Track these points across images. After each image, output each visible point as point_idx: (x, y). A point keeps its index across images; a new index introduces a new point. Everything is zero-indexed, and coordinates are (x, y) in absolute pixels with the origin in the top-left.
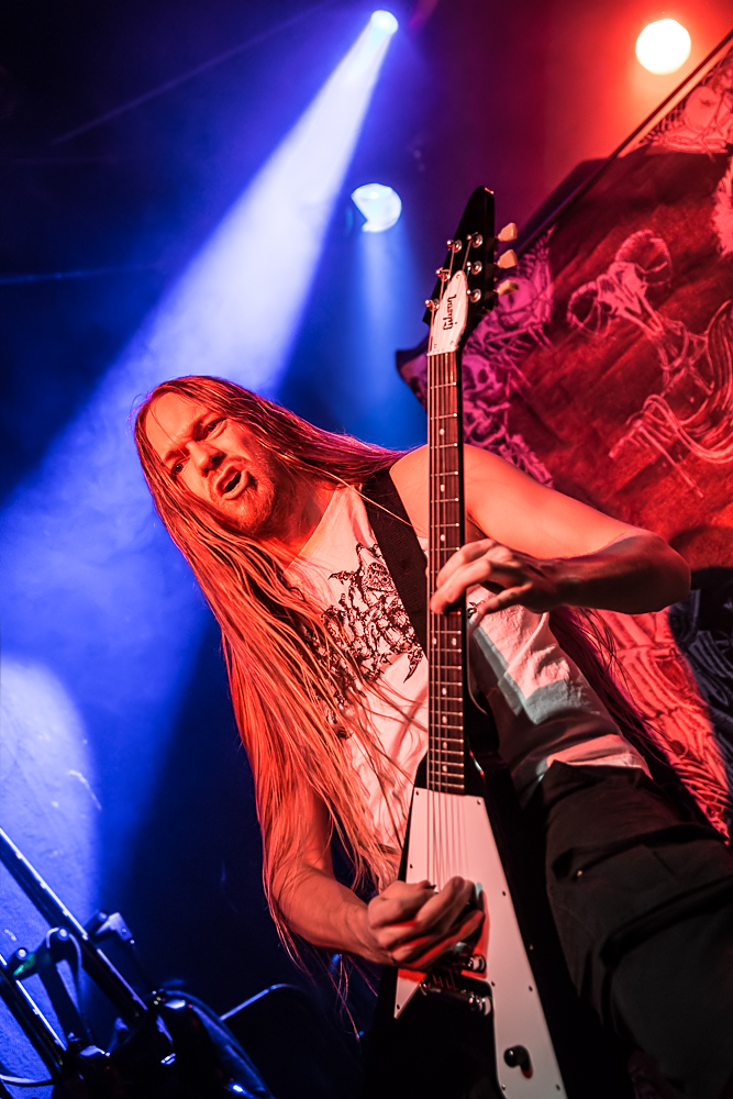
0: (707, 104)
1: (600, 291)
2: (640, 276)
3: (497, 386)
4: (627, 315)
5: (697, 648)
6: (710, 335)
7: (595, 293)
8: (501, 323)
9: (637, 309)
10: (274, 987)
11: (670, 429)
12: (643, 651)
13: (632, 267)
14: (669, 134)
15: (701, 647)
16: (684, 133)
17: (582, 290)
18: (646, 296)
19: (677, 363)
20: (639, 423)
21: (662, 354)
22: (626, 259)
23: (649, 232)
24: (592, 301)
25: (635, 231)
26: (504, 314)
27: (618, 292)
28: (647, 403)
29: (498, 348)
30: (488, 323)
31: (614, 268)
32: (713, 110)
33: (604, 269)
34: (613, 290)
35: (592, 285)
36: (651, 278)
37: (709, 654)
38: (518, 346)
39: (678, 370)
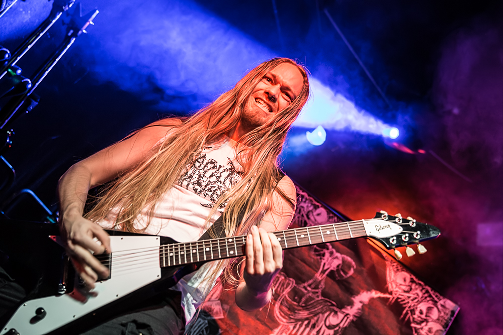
0: (405, 280)
1: (329, 251)
2: (338, 266)
4: (322, 264)
5: (200, 322)
6: (322, 300)
7: (328, 249)
8: (309, 212)
9: (326, 268)
10: (13, 170)
11: (283, 291)
13: (340, 262)
14: (391, 268)
15: (201, 323)
16: (393, 273)
18: (332, 271)
19: (309, 289)
20: (283, 278)
21: (310, 282)
22: (343, 259)
23: (355, 267)
24: (325, 249)
25: (354, 261)
26: (312, 213)
27: (330, 258)
28: (291, 279)
29: (299, 213)
30: (307, 206)
31: (338, 255)
32: (403, 283)
33: (338, 251)
34: (330, 256)
35: (330, 247)
36: (338, 270)
37: (199, 327)
38: (301, 221)
39: (306, 289)
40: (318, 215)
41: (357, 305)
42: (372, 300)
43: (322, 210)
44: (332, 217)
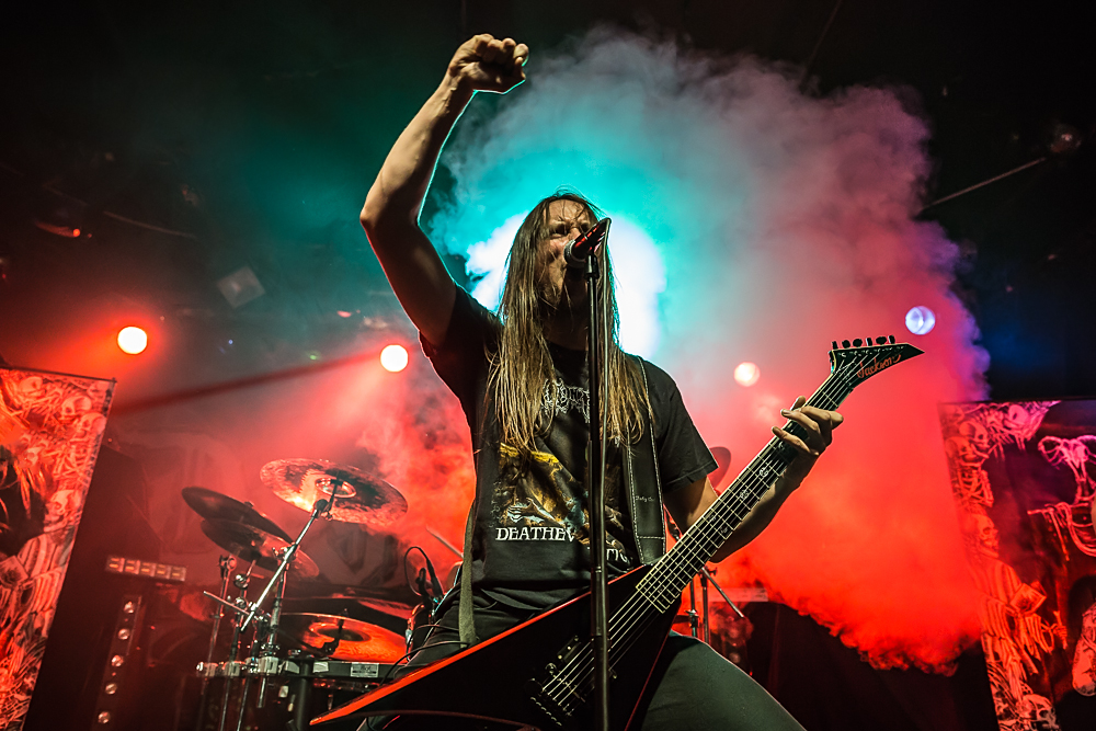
1: (1062, 445)
2: (1086, 453)
3: (986, 446)
4: (1070, 464)
7: (1059, 444)
8: (1003, 422)
9: (1077, 465)
11: (1066, 522)
12: (1001, 604)
13: (1084, 447)
17: (1053, 438)
18: (1086, 463)
19: (1086, 499)
20: (1052, 509)
21: (1079, 490)
22: (1084, 442)
24: (1054, 447)
26: (1008, 420)
27: (1071, 452)
28: (1060, 504)
29: (996, 432)
30: (996, 417)
31: (1074, 441)
33: (1070, 438)
34: (1069, 449)
35: (1059, 440)
36: (1090, 457)
38: (1006, 438)
39: (1085, 502)
40: (1015, 416)
43: (1014, 409)
44: (1031, 407)
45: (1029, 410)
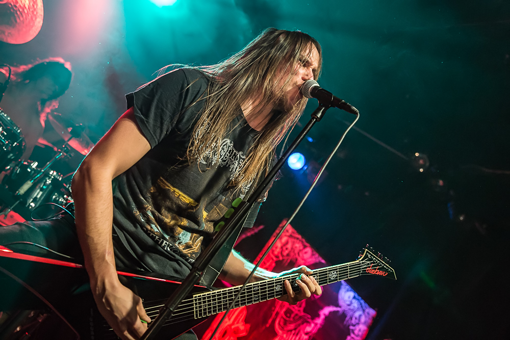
40: (306, 253)
41: (322, 317)
42: (330, 313)
43: (309, 250)
45: (313, 255)
